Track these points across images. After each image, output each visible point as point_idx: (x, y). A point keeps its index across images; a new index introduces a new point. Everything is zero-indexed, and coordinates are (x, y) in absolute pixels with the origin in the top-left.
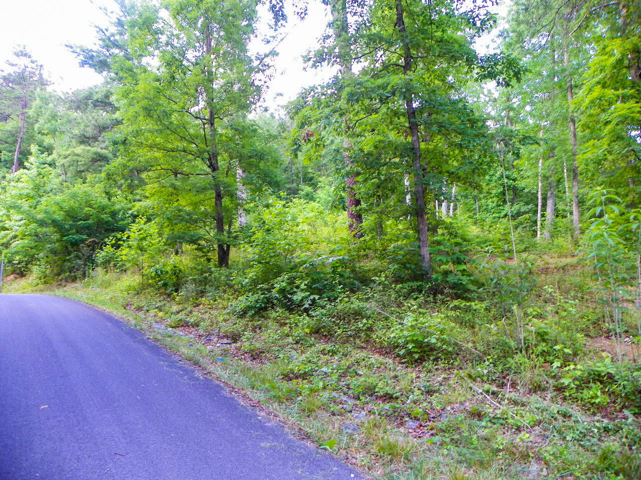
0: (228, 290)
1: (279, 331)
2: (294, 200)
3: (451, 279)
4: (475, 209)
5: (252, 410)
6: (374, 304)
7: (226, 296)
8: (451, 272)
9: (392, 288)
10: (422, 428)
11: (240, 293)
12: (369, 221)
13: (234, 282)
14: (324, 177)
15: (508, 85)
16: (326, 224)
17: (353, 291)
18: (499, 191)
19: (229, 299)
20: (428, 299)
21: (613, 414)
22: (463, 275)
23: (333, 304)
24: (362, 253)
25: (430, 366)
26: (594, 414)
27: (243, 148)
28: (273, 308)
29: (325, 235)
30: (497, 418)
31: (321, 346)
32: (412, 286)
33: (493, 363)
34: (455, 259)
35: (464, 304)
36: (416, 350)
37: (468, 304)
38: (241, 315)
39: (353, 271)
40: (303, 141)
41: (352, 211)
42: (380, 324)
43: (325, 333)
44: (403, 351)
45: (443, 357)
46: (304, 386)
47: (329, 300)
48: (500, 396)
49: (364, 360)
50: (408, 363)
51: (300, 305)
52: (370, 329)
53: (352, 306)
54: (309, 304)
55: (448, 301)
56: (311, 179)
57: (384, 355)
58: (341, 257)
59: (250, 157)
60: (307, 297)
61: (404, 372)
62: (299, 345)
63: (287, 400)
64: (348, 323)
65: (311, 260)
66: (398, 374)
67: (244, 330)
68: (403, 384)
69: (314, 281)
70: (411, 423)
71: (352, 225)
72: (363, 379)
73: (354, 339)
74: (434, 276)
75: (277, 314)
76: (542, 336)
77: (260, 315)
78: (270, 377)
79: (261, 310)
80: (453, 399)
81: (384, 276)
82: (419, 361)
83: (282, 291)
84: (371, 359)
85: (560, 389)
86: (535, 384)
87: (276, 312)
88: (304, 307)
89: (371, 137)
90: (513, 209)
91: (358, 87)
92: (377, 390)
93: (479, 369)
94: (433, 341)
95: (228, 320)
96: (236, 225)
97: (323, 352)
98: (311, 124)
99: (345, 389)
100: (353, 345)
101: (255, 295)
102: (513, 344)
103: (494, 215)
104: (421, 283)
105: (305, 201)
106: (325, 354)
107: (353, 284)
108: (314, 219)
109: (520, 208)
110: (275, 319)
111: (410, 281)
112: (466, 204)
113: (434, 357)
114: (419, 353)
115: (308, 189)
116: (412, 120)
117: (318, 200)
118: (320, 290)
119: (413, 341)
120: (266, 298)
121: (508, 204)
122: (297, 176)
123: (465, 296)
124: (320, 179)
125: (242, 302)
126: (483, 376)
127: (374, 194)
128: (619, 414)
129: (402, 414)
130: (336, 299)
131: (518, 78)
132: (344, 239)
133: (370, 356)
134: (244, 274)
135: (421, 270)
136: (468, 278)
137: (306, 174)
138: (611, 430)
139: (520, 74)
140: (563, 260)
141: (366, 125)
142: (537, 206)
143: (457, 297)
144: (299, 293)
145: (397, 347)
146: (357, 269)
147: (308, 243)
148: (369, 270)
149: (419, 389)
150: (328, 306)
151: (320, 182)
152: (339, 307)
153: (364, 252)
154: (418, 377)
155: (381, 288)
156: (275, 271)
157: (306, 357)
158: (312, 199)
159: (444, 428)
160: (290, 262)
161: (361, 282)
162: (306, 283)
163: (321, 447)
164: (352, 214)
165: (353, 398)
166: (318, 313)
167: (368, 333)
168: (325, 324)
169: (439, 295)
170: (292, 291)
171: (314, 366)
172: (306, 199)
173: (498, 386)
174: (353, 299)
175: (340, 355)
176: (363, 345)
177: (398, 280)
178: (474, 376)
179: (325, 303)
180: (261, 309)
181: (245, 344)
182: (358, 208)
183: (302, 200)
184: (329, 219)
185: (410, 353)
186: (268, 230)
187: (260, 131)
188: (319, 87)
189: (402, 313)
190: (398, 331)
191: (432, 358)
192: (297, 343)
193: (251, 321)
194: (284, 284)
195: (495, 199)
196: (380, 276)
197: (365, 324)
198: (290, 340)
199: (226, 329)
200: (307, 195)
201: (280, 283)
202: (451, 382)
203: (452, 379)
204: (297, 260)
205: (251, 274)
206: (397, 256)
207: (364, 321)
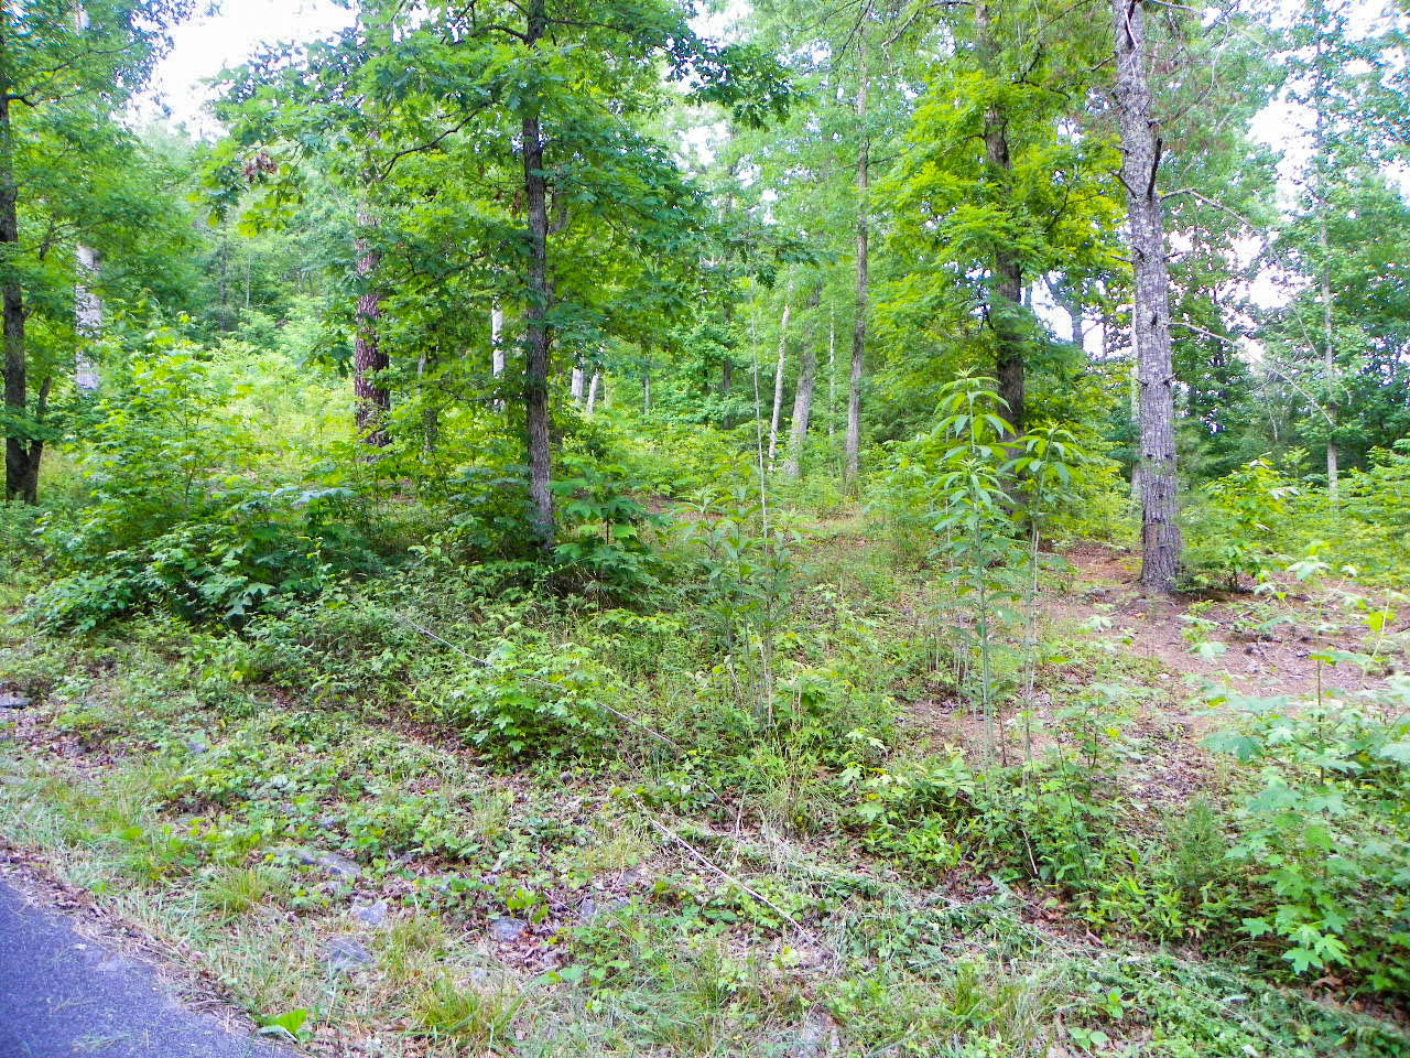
0: (26, 560)
1: (160, 676)
2: (224, 343)
3: (601, 557)
4: (641, 400)
5: (60, 920)
6: (412, 611)
7: (20, 576)
8: (601, 540)
9: (458, 574)
10: (533, 938)
11: (60, 568)
12: (406, 406)
13: (42, 541)
14: (304, 296)
15: (757, 123)
16: (300, 406)
17: (359, 576)
18: (696, 365)
19: (27, 584)
20: (545, 604)
21: (967, 883)
22: (628, 550)
23: (307, 609)
24: (387, 482)
25: (550, 773)
26: (929, 887)
27: (91, 190)
28: (147, 612)
29: (298, 432)
30: (717, 907)
31: (273, 715)
32: (506, 571)
33: (702, 767)
34: (613, 512)
35: (629, 619)
36: (515, 732)
37: (641, 621)
38: (58, 629)
39: (363, 524)
40: (247, 179)
41: (367, 380)
42: (425, 664)
43: (283, 683)
44: (484, 734)
45: (581, 750)
46: (222, 832)
47: (296, 598)
48: (720, 850)
49: (383, 754)
50: (496, 764)
51: (221, 606)
52: (401, 675)
53: (356, 616)
54: (244, 606)
55: (593, 611)
56: (272, 297)
57: (434, 741)
58: (332, 491)
59: (110, 218)
60: (239, 589)
61: (484, 787)
62: (214, 713)
63: (168, 876)
64: (344, 656)
65: (255, 493)
66: (471, 792)
67: (68, 670)
68: (484, 819)
69: (261, 547)
70: (505, 927)
71: (365, 413)
72: (380, 808)
73: (360, 700)
74: (561, 550)
75: (159, 630)
76: (812, 703)
77: (114, 629)
78: (124, 808)
79: (115, 618)
80: (609, 861)
81: (439, 542)
82: (522, 759)
83: (173, 570)
84: (401, 753)
85: (854, 829)
86: (800, 819)
87: (156, 624)
88: (230, 613)
89: (424, 207)
90: (722, 407)
91: (406, 57)
92: (417, 838)
93: (671, 783)
94: (560, 711)
95: (21, 642)
96: (62, 392)
97: (277, 735)
98: (271, 137)
99: (334, 837)
100: (357, 713)
101: (100, 578)
102: (750, 722)
103: (681, 417)
104: (529, 564)
105: (253, 348)
106: (282, 740)
107: (361, 559)
108: (271, 392)
109: (736, 407)
110: (151, 641)
111: (500, 557)
112: (624, 387)
113: (560, 750)
114: (522, 739)
115: (261, 320)
116: (534, 172)
117: (284, 347)
118: (275, 570)
119: (508, 710)
120: (130, 586)
121: (713, 394)
122: (238, 288)
123: (631, 599)
124: (294, 300)
125: (62, 594)
126: (680, 798)
127: (422, 345)
128: (978, 882)
129: (483, 903)
130: (315, 595)
131: (780, 110)
132: (343, 447)
133: (400, 745)
134: (74, 519)
135: (530, 532)
136: (641, 558)
137: (258, 285)
138: (965, 923)
139: (788, 102)
140: (830, 522)
141: (415, 177)
142: (771, 403)
143: (617, 601)
144: (219, 577)
145: (469, 721)
146: (372, 521)
147: (249, 449)
148: (401, 526)
149: (523, 833)
150: (295, 614)
151: (293, 305)
152: (324, 617)
153: (393, 480)
154: (520, 801)
155: (431, 571)
156: (157, 516)
157: (231, 749)
158: (271, 344)
159: (590, 941)
160: (201, 495)
161: (382, 555)
162: (240, 551)
163: (264, 1030)
164: (365, 388)
165: (355, 859)
166: (265, 631)
167: (396, 684)
168: (284, 659)
169: (571, 596)
170: (200, 572)
171: (249, 771)
172: (254, 343)
173: (714, 823)
174: (359, 599)
175: (320, 742)
176: (381, 714)
177: (474, 555)
178: (656, 799)
179: (288, 604)
180: (116, 613)
181: (65, 709)
182: (381, 373)
183: (245, 344)
184: (307, 395)
185: (501, 739)
186: (143, 410)
187: (139, 153)
188: (305, 50)
189: (483, 638)
190: (472, 684)
191: (554, 753)
192: (209, 706)
193: (87, 646)
194: (179, 553)
195: (686, 383)
196: (428, 543)
197: (387, 663)
198: (191, 699)
199: (12, 667)
200: (259, 334)
201: (169, 548)
202: (603, 815)
203: (604, 806)
204: (218, 495)
205: (92, 521)
206: (473, 496)
207: (387, 654)
